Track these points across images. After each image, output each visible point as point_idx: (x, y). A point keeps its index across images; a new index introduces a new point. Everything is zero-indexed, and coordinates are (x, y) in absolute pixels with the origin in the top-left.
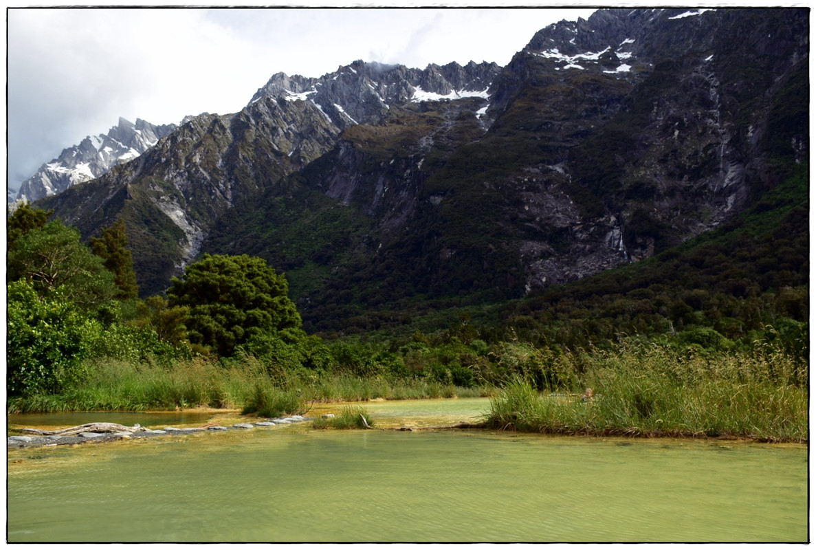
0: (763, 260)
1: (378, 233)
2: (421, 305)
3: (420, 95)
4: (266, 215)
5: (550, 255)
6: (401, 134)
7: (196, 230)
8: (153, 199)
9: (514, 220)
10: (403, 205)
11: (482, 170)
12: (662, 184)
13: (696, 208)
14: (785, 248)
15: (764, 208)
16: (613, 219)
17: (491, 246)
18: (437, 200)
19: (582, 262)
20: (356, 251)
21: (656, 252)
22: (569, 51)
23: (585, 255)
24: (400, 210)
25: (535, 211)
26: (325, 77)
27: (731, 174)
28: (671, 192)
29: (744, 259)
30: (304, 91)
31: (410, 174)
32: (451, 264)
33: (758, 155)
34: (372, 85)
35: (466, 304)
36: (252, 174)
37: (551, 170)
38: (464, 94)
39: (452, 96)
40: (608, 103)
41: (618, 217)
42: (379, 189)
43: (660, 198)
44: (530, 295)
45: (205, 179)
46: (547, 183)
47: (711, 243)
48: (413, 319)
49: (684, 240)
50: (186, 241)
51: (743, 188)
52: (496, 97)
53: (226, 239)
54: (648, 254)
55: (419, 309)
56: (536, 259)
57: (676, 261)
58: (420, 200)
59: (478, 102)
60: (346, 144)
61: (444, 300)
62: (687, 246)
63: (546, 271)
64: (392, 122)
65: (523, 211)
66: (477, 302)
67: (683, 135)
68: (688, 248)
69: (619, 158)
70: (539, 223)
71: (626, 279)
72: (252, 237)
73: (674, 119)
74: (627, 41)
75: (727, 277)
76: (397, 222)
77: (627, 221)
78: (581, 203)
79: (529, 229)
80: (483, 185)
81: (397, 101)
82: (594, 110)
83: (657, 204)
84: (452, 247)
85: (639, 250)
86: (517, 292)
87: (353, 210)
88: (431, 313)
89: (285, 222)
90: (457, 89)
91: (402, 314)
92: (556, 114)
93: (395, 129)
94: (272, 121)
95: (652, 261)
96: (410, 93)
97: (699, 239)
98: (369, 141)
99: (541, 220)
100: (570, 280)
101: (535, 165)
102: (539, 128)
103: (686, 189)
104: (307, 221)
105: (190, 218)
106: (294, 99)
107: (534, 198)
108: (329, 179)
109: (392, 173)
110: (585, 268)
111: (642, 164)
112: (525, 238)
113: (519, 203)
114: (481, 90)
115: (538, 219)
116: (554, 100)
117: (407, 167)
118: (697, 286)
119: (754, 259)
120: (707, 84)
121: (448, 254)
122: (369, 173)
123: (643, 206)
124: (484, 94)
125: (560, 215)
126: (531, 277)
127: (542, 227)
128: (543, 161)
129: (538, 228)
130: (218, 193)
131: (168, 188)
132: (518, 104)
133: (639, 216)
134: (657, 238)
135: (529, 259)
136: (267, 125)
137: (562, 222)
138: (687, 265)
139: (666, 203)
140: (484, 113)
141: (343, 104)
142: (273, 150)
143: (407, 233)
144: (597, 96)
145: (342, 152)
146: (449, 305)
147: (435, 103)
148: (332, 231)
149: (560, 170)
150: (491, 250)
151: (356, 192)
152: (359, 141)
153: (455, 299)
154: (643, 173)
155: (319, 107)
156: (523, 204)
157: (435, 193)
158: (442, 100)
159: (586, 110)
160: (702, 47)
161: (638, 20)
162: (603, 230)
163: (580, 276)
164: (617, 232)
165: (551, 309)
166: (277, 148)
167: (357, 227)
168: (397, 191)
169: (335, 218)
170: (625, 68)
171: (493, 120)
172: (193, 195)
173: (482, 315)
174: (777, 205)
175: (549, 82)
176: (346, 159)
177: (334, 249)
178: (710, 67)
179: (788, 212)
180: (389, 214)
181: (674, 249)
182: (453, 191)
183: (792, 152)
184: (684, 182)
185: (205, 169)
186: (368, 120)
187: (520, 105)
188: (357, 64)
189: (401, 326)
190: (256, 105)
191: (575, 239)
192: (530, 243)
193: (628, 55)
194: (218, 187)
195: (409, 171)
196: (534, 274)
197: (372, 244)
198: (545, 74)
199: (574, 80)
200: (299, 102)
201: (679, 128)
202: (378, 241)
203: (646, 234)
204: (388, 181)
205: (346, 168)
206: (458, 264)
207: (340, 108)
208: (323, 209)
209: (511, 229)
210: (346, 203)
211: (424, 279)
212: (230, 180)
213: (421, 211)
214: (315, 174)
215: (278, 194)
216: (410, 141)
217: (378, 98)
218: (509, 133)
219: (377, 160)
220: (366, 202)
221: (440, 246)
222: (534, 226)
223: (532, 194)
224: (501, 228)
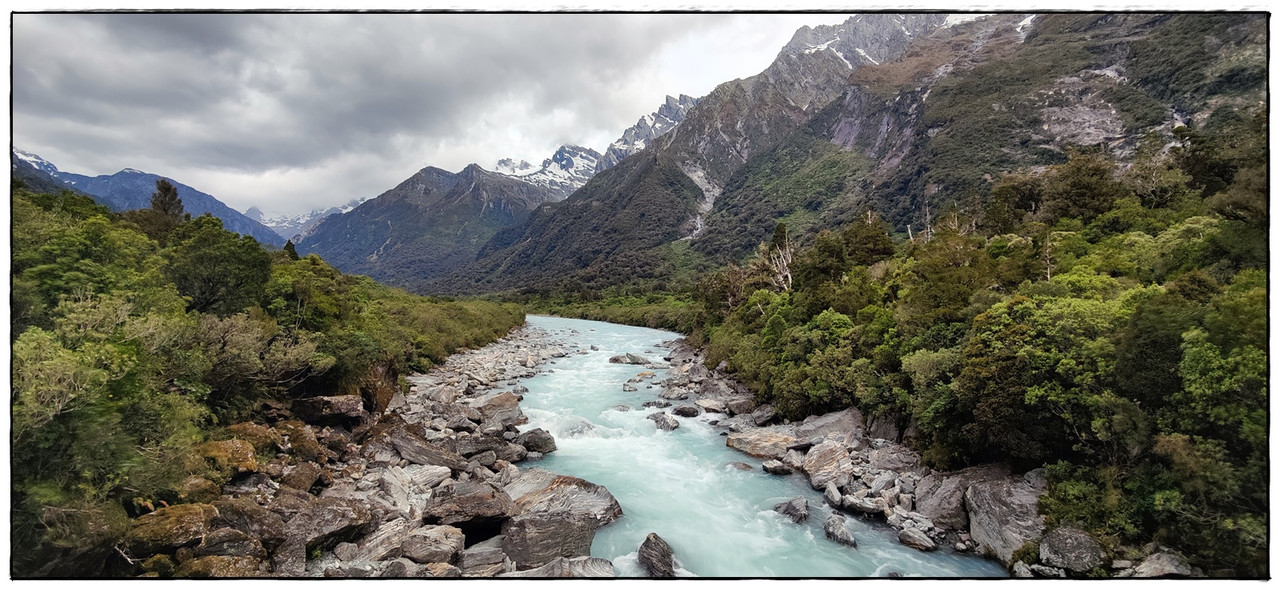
1: (874, 175)
3: (953, 19)
6: (916, 67)
7: (714, 187)
8: (679, 164)
9: (1024, 143)
10: (904, 143)
17: (987, 176)
18: (932, 133)
20: (849, 195)
24: (901, 149)
25: (1057, 129)
26: (849, 22)
30: (826, 41)
31: (916, 109)
32: (936, 200)
36: (766, 132)
37: (1097, 76)
42: (884, 129)
45: (724, 140)
46: (1085, 91)
50: (704, 197)
53: (735, 194)
58: (919, 135)
60: (853, 88)
65: (1040, 132)
70: (1059, 144)
72: (755, 190)
76: (896, 161)
78: (1127, 111)
79: (1044, 152)
80: (991, 108)
84: (939, 182)
87: (854, 155)
89: (788, 173)
93: (913, 63)
94: (789, 77)
96: (942, 20)
98: (878, 80)
99: (1063, 139)
101: (1077, 72)
104: (807, 170)
105: (709, 178)
106: (813, 51)
107: (1058, 113)
108: (835, 126)
109: (897, 111)
112: (1036, 163)
113: (1036, 122)
115: (1058, 139)
117: (913, 101)
121: (933, 189)
125: (1092, 130)
127: (1062, 148)
128: (1089, 67)
129: (1056, 149)
130: (735, 153)
131: (693, 153)
136: (785, 82)
137: (1092, 138)
140: (1028, 23)
141: (865, 46)
142: (789, 106)
143: (899, 172)
145: (848, 98)
148: (828, 177)
149: (1112, 74)
150: (986, 180)
151: (860, 136)
152: (867, 82)
155: (840, 55)
156: (1041, 123)
157: (934, 125)
166: (793, 104)
167: (855, 171)
168: (901, 129)
169: (834, 164)
172: (714, 156)
176: (852, 104)
177: (826, 194)
180: (889, 155)
182: (952, 120)
185: (724, 132)
186: (890, 59)
194: (735, 147)
195: (914, 106)
197: (865, 186)
200: (818, 53)
202: (873, 182)
204: (892, 120)
205: (851, 113)
206: (943, 200)
207: (862, 52)
208: (825, 157)
209: (1018, 154)
210: (848, 148)
211: (905, 218)
212: (745, 139)
213: (917, 147)
214: (821, 123)
215: (785, 147)
216: (924, 72)
217: (903, 33)
218: (1047, 40)
219: (883, 100)
220: (869, 145)
221: (927, 182)
222: (1052, 147)
223: (1056, 109)
224: (1005, 154)
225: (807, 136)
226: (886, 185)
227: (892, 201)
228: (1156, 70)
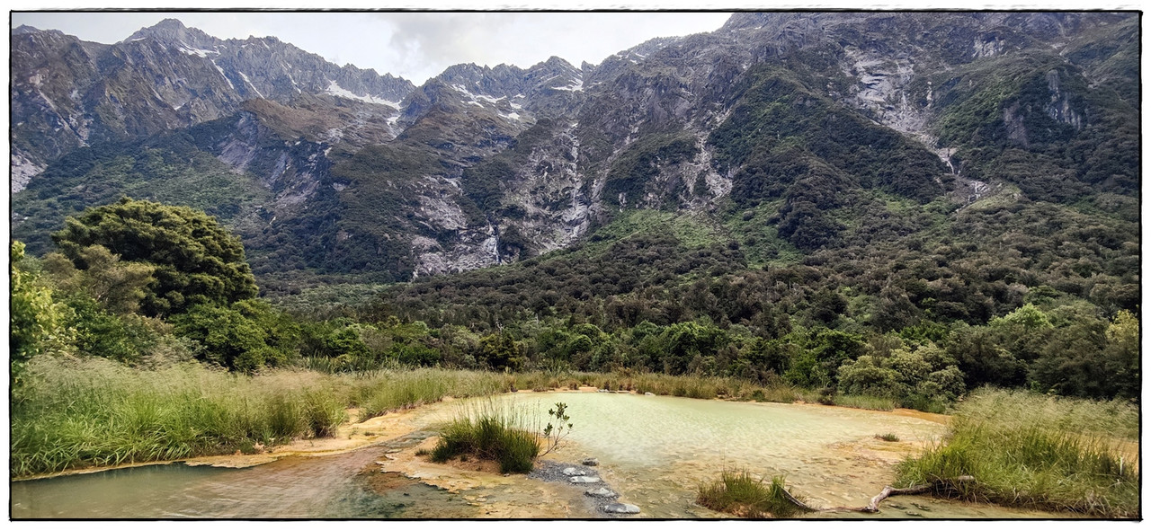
0: (594, 275)
1: (273, 206)
2: (312, 279)
3: (335, 90)
4: (136, 165)
5: (438, 250)
6: (311, 120)
9: (410, 217)
10: (304, 186)
11: (387, 169)
12: (531, 209)
13: (552, 232)
14: (609, 268)
15: (597, 239)
16: (491, 229)
17: (387, 235)
18: (340, 188)
19: (462, 259)
20: (246, 219)
21: (520, 260)
22: (476, 90)
23: (466, 254)
24: (300, 189)
25: (430, 213)
26: (233, 42)
27: (578, 211)
28: (536, 217)
29: (582, 273)
30: (204, 48)
31: (316, 159)
32: (347, 246)
33: (598, 202)
34: (286, 66)
35: (356, 283)
36: (122, 117)
37: (447, 182)
38: (378, 100)
39: (367, 99)
40: (499, 139)
41: (495, 229)
42: (281, 165)
43: (528, 219)
44: (417, 281)
45: (47, 106)
46: (443, 192)
47: (560, 258)
48: (303, 291)
49: (541, 253)
51: (585, 222)
52: (408, 112)
53: (73, 180)
54: (514, 260)
55: (309, 282)
56: (425, 251)
57: (535, 268)
58: (323, 184)
59: (390, 111)
60: (248, 114)
61: (337, 277)
62: (543, 258)
63: (434, 262)
64: (303, 106)
65: (419, 211)
66: (369, 281)
67: (550, 177)
68: (544, 259)
69: (502, 184)
70: (432, 223)
71: (498, 277)
72: (111, 185)
73: (545, 163)
74: (519, 95)
75: (570, 284)
76: (295, 200)
77: (502, 233)
78: (468, 213)
79: (423, 227)
80: (386, 183)
81: (312, 89)
82: (488, 143)
83: (525, 223)
84: (350, 231)
85: (508, 256)
86: (405, 277)
87: (247, 180)
88: (322, 286)
89: (161, 177)
90: (373, 94)
91: (291, 284)
92: (456, 138)
93: (306, 115)
94: (156, 67)
95: (518, 266)
96: (325, 85)
97: (552, 254)
98: (275, 117)
99: (434, 221)
100: (452, 273)
101: (434, 175)
102: (441, 146)
103: (547, 216)
104: (190, 181)
106: (190, 53)
107: (430, 201)
108: (224, 144)
109: (296, 153)
110: (465, 264)
111: (518, 192)
112: (418, 233)
113: (416, 204)
114: (395, 101)
115: (431, 220)
116: (457, 126)
117: (314, 151)
118: (549, 288)
119: (589, 273)
120: (571, 143)
121: (345, 236)
122: (271, 148)
123: (515, 224)
124: (397, 106)
125: (450, 219)
126: (419, 265)
127: (434, 226)
128: (441, 174)
129: (431, 227)
130: (66, 126)
132: (426, 121)
133: (512, 231)
134: (522, 249)
135: (419, 250)
136: (150, 70)
137: (450, 225)
138: (543, 272)
139: (531, 225)
140: (394, 122)
141: (250, 74)
142: (154, 99)
143: (305, 212)
144: (491, 132)
145: (241, 121)
146: (340, 282)
147: (349, 101)
148: (219, 195)
149: (455, 185)
150: (387, 238)
151: (254, 164)
152: (265, 116)
153: (347, 276)
154: (518, 198)
155: (221, 70)
156: (419, 205)
157: (339, 181)
158: (356, 101)
159: (481, 141)
160: (571, 116)
161: (530, 82)
162: (482, 237)
163: (461, 270)
164: (493, 240)
165: (436, 293)
166: (159, 98)
167: (250, 198)
168: (300, 171)
169: (223, 183)
170: (515, 116)
171: (402, 130)
172: (25, 120)
173: (372, 293)
174: (606, 238)
175: (454, 110)
176: (246, 129)
177: (220, 214)
178: (575, 132)
179: (612, 244)
180: (288, 191)
181: (534, 259)
182: (356, 183)
183: (618, 203)
184: (546, 211)
185: (48, 95)
186: (276, 98)
187: (427, 123)
188: (270, 40)
189: (289, 296)
190: (137, 44)
191: (459, 239)
192: (422, 238)
193: (518, 107)
194: (67, 120)
195: (314, 156)
196: (422, 263)
197: (265, 215)
198: (452, 103)
199: (475, 115)
200: (195, 58)
201: (549, 170)
202: (272, 214)
203: (515, 245)
204: (291, 160)
205: (246, 138)
206: (353, 247)
207: (246, 78)
208: (211, 172)
209: (406, 224)
210: (239, 171)
211: (317, 256)
212: (87, 116)
213: (322, 194)
214: (207, 137)
215: (155, 146)
216: (319, 128)
217: (289, 80)
218: (415, 144)
219: (282, 138)
220: (264, 175)
221: (339, 229)
222: (427, 224)
223: (428, 198)
224: (398, 222)
225: (186, 143)
226: (295, 221)
227: (302, 237)
228: (478, 191)
